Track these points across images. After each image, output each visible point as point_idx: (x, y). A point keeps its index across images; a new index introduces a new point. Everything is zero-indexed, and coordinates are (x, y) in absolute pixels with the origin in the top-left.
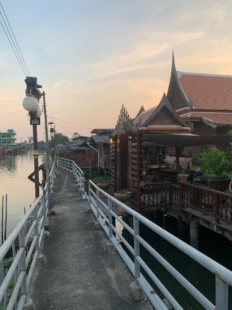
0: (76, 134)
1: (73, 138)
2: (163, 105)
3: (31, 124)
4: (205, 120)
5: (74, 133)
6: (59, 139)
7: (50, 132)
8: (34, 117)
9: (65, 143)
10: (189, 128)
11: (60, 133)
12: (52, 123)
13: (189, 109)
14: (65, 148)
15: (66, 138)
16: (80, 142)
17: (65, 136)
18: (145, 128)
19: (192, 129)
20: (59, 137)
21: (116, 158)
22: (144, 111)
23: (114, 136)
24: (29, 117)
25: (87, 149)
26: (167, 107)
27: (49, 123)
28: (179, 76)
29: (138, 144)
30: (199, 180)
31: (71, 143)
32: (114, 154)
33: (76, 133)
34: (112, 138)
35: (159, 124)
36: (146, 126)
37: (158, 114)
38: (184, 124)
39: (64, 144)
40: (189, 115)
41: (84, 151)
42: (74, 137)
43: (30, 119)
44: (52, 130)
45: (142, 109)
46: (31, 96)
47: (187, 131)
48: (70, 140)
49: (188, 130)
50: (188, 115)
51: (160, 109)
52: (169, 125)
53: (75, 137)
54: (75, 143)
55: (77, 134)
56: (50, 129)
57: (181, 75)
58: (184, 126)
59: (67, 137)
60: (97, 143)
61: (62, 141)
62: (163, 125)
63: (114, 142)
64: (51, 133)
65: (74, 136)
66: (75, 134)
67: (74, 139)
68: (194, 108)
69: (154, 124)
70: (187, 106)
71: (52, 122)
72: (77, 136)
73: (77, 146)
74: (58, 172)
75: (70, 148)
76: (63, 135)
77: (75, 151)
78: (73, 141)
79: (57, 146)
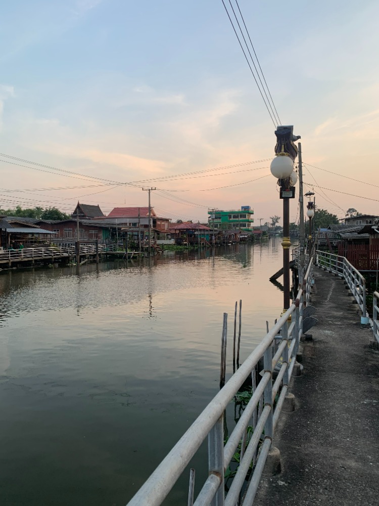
0: (353, 210)
1: (345, 217)
3: (281, 197)
5: (348, 210)
6: (323, 219)
7: (307, 209)
8: (286, 187)
9: (331, 227)
11: (322, 210)
12: (310, 194)
14: (330, 236)
15: (333, 219)
16: (360, 225)
17: (331, 215)
20: (321, 217)
24: (279, 188)
27: (307, 195)
31: (343, 227)
39: (330, 228)
41: (366, 241)
42: (347, 217)
43: (279, 190)
44: (310, 206)
46: (283, 155)
48: (340, 222)
53: (349, 216)
54: (349, 227)
55: (353, 211)
56: (307, 204)
59: (335, 216)
61: (326, 224)
64: (309, 211)
65: (348, 215)
66: (350, 210)
67: (347, 220)
71: (312, 191)
72: (354, 214)
73: (354, 232)
74: (318, 274)
75: (340, 236)
76: (329, 214)
77: (349, 241)
78: (347, 224)
79: (318, 232)
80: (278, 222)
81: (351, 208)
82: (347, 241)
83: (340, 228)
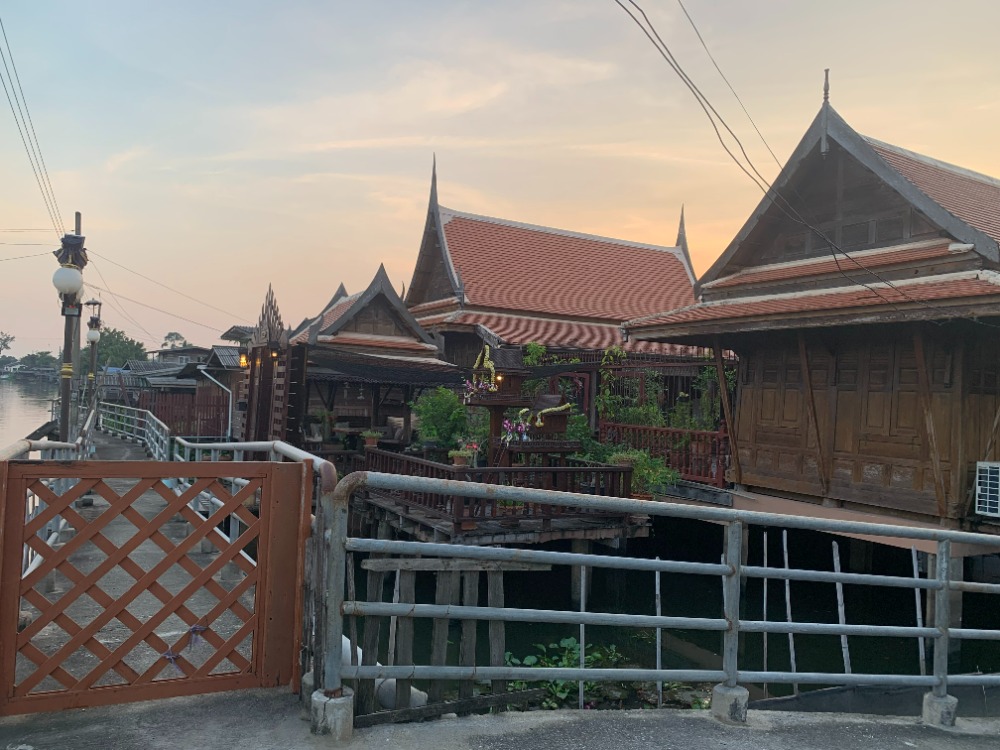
0: (178, 336)
1: (161, 349)
2: (377, 289)
3: (63, 314)
4: (483, 332)
5: (166, 335)
6: (117, 349)
7: (88, 328)
8: (71, 302)
9: (131, 365)
10: (434, 347)
11: (114, 330)
12: (95, 304)
13: (457, 303)
14: (129, 381)
15: (136, 351)
16: (180, 364)
17: (132, 341)
18: (330, 338)
19: (440, 349)
20: (111, 344)
21: (251, 400)
22: (346, 295)
23: (250, 351)
24: (61, 302)
25: (200, 384)
26: (386, 295)
27: (88, 304)
28: (444, 220)
29: (287, 369)
30: (415, 449)
31: (154, 365)
32: (247, 391)
33: (176, 334)
34: (246, 354)
35: (368, 332)
36: (334, 334)
37: (364, 308)
38: (422, 336)
39: (127, 368)
40: (449, 316)
41: (192, 391)
42: (165, 348)
43: (61, 305)
44: (95, 323)
45: (342, 292)
46: (70, 267)
47: (429, 353)
48: (150, 356)
49: (431, 351)
50: (445, 317)
51: (370, 297)
52: (390, 335)
53: (168, 348)
54: (165, 366)
55: (177, 339)
56: (89, 320)
57: (450, 219)
58: (422, 341)
59: (141, 345)
60: (228, 367)
61: (121, 359)
62: (378, 334)
63: (250, 363)
64: (92, 331)
65: (165, 344)
66: (170, 336)
67: (163, 354)
68: (466, 300)
69: (356, 331)
70: (454, 294)
71: (97, 299)
72: (179, 344)
73: (172, 375)
74: (102, 442)
75: (147, 382)
76: (127, 339)
77: (162, 393)
78: (161, 362)
79: (102, 373)
80: (8, 348)
81: (173, 331)
82: (159, 391)
83: (148, 367)
